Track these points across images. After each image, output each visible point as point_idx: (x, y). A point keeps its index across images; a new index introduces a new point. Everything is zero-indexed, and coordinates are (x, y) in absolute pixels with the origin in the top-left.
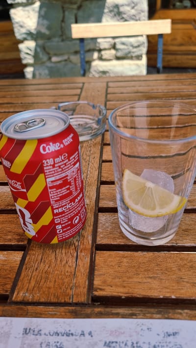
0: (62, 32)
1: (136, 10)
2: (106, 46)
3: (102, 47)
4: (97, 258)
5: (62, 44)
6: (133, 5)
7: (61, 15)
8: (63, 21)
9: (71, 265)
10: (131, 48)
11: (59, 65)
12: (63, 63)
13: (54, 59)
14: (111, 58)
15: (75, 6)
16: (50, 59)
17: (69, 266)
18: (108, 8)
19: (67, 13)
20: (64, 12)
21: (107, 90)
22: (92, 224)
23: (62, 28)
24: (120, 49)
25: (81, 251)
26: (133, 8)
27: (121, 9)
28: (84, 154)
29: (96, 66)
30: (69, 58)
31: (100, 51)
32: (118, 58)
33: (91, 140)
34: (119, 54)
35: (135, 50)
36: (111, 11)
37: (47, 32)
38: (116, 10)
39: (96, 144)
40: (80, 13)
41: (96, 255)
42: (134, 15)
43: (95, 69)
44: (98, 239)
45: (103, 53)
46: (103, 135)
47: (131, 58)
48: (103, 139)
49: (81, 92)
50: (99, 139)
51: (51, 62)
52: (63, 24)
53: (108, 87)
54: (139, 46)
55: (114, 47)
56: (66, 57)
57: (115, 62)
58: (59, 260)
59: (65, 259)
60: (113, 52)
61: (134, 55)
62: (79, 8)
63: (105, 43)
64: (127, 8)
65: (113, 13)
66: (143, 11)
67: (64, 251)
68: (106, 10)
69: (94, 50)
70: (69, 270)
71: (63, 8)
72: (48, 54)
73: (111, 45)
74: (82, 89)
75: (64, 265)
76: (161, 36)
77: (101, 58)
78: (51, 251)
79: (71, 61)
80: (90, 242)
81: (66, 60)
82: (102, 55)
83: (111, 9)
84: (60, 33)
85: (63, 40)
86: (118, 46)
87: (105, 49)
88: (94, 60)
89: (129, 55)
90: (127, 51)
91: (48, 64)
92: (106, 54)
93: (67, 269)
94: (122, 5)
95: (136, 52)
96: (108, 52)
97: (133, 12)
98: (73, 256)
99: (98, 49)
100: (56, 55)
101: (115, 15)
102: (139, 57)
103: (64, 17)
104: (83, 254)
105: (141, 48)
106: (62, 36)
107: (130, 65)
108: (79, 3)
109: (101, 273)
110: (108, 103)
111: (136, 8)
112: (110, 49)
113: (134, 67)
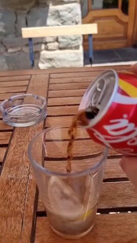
0: (16, 31)
1: (72, 14)
2: (51, 40)
3: (47, 40)
4: (37, 222)
5: (16, 39)
6: (69, 10)
7: (15, 18)
8: (16, 22)
9: (18, 229)
10: (70, 41)
11: (14, 54)
12: (18, 53)
13: (10, 50)
14: (55, 48)
15: (25, 12)
16: (7, 50)
17: (17, 231)
18: (51, 13)
19: (19, 17)
20: (17, 16)
21: (49, 80)
22: (34, 196)
23: (15, 28)
24: (61, 42)
25: (26, 218)
26: (70, 12)
27: (61, 13)
28: (30, 137)
29: (44, 55)
30: (22, 49)
31: (46, 43)
32: (60, 49)
33: (35, 125)
34: (61, 46)
35: (73, 42)
36: (53, 15)
37: (4, 31)
38: (57, 14)
39: (39, 128)
40: (29, 17)
41: (37, 220)
42: (71, 18)
43: (43, 57)
44: (39, 207)
45: (48, 45)
46: (45, 120)
47: (71, 48)
48: (44, 124)
49: (29, 83)
50: (42, 123)
51: (8, 53)
52: (16, 25)
53: (50, 78)
54: (76, 39)
55: (57, 40)
56: (19, 49)
57: (58, 52)
58: (9, 226)
59: (14, 225)
60: (56, 44)
61: (73, 46)
62: (29, 13)
63: (50, 38)
64: (65, 13)
65: (54, 17)
66: (77, 15)
67: (13, 219)
68: (49, 14)
69: (41, 43)
70: (17, 234)
71: (16, 13)
72: (5, 47)
73: (54, 39)
74: (29, 80)
75: (13, 230)
76: (90, 35)
77: (47, 49)
78: (3, 219)
79: (23, 52)
80: (33, 210)
81: (19, 51)
82: (48, 47)
83: (53, 13)
84: (14, 31)
85: (16, 36)
86: (60, 40)
87: (50, 42)
88: (42, 50)
89: (69, 46)
90: (67, 43)
91: (6, 54)
92: (50, 46)
93: (15, 232)
94: (61, 11)
95: (75, 44)
96: (52, 44)
97: (70, 15)
98: (19, 223)
99: (44, 42)
100: (11, 47)
101: (56, 18)
102: (77, 48)
103: (17, 20)
104: (27, 220)
105: (79, 41)
106: (16, 33)
107: (70, 53)
108: (28, 10)
109: (40, 234)
110: (49, 92)
111: (72, 12)
112: (53, 42)
113: (73, 55)
